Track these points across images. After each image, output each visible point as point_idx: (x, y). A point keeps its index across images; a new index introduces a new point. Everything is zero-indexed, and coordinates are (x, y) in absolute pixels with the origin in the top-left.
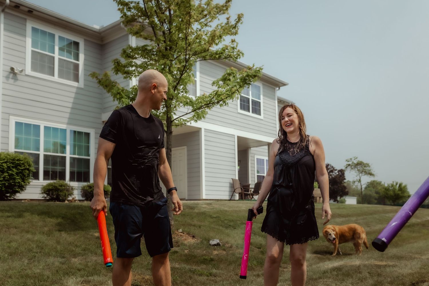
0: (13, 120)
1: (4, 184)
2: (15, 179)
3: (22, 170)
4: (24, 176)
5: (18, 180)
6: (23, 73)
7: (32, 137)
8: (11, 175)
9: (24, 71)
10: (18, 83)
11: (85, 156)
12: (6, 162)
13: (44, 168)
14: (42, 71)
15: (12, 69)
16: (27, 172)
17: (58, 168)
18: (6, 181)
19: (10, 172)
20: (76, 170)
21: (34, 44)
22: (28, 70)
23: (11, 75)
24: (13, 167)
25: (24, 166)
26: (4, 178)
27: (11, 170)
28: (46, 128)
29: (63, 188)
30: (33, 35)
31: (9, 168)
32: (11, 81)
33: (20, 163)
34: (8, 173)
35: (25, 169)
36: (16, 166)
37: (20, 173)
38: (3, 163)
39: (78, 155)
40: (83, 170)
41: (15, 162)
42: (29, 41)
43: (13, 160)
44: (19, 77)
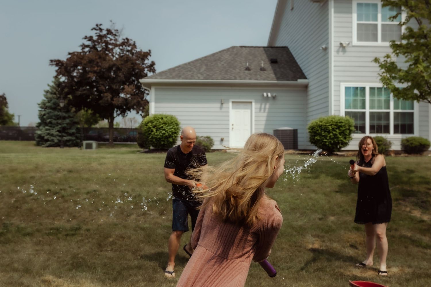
0: (343, 86)
1: (331, 142)
2: (338, 138)
3: (344, 130)
4: (346, 135)
5: (341, 138)
6: (350, 45)
7: (359, 98)
8: (335, 135)
9: (351, 43)
10: (346, 54)
11: (409, 109)
12: (331, 125)
13: (370, 123)
14: (367, 40)
15: (341, 44)
16: (348, 131)
17: (383, 123)
18: (332, 139)
19: (334, 132)
20: (400, 123)
21: (359, 18)
22: (355, 41)
23: (341, 49)
24: (336, 129)
25: (345, 127)
26: (330, 137)
27: (335, 131)
28: (372, 89)
29: (381, 143)
30: (358, 10)
31: (333, 129)
32: (341, 54)
33: (342, 125)
34: (333, 133)
35: (346, 129)
36: (339, 127)
37: (342, 132)
38: (329, 125)
39: (402, 109)
40: (407, 122)
41: (338, 125)
42: (355, 16)
43: (337, 123)
44: (347, 49)
